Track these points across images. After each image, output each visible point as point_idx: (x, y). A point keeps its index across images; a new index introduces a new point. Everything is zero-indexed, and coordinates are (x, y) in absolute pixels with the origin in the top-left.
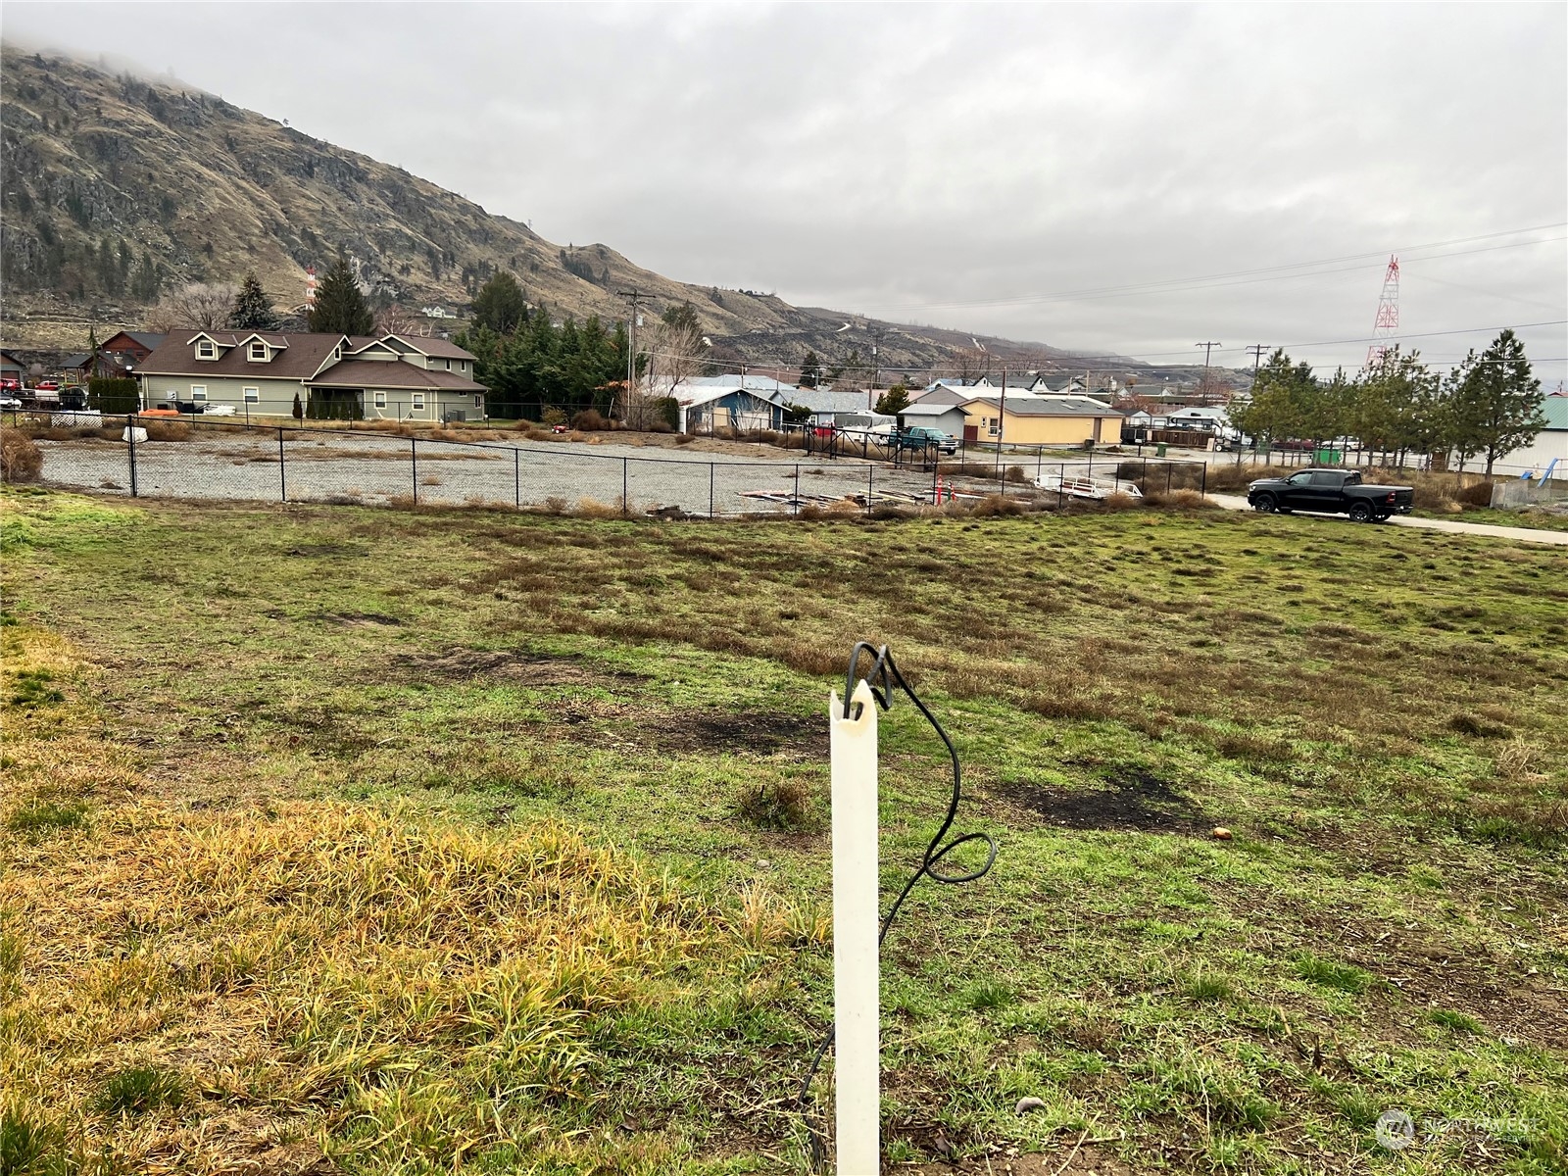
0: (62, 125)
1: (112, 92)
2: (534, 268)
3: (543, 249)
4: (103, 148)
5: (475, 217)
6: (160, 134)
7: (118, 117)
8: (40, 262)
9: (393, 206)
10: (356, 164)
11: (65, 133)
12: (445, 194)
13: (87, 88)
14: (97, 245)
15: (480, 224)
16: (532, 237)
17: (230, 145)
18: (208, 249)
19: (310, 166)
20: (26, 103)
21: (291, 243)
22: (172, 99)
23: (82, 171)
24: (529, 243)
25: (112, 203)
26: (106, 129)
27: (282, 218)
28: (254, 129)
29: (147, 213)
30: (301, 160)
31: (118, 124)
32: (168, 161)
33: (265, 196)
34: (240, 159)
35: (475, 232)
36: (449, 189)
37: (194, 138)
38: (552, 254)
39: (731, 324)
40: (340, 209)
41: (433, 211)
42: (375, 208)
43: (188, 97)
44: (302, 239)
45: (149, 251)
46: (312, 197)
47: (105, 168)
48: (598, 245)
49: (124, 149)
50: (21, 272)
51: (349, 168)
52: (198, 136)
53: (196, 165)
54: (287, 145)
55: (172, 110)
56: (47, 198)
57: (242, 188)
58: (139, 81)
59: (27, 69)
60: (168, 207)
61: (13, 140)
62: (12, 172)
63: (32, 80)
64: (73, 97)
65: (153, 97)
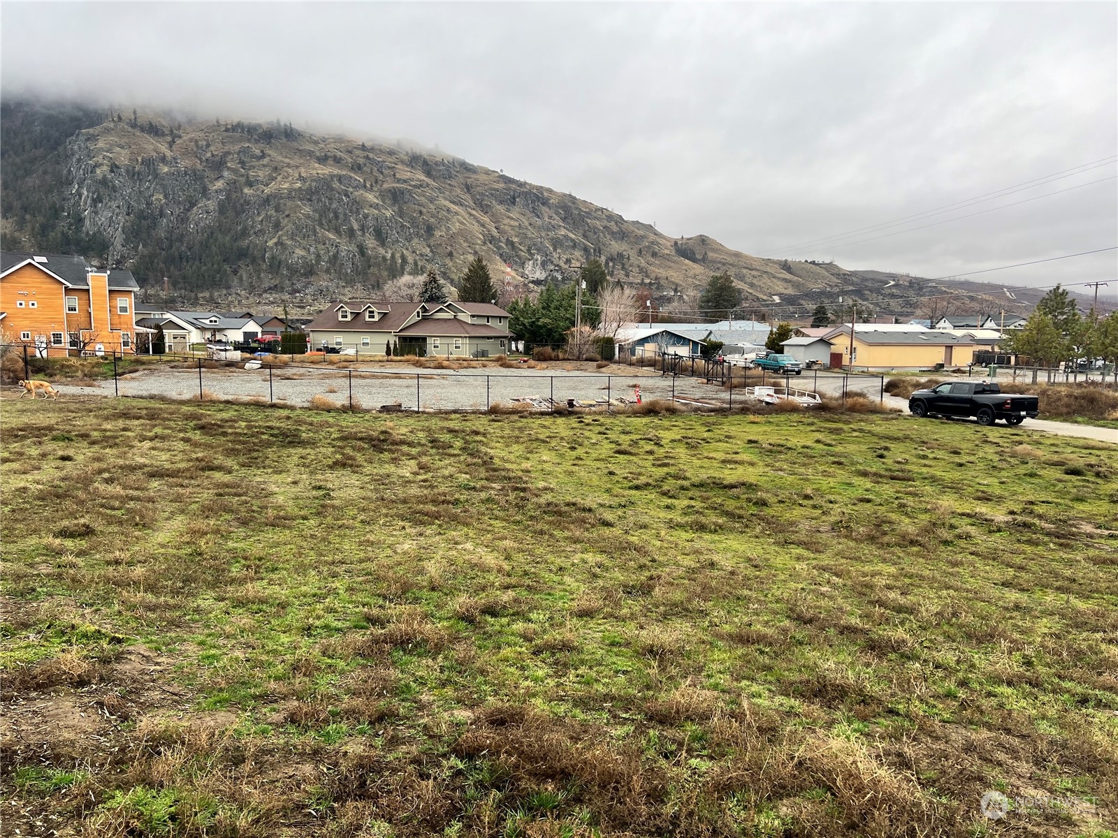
0: (374, 184)
1: (403, 162)
2: (654, 254)
3: (662, 241)
4: (396, 196)
5: (616, 223)
6: (428, 185)
7: (405, 177)
8: (357, 267)
9: (564, 220)
10: (542, 194)
11: (375, 189)
12: (598, 209)
13: (389, 161)
14: (389, 256)
15: (619, 227)
16: (656, 233)
17: (468, 189)
18: (450, 254)
19: (514, 198)
20: (355, 173)
21: (499, 248)
22: (436, 164)
23: (383, 211)
24: (652, 237)
25: (399, 230)
26: (398, 185)
27: (495, 232)
28: (483, 178)
29: (418, 235)
30: (508, 194)
31: (405, 181)
32: (431, 202)
33: (486, 219)
34: (473, 197)
35: (616, 233)
36: (600, 205)
37: (447, 186)
38: (668, 244)
39: (796, 285)
40: (531, 224)
41: (589, 221)
42: (553, 222)
43: (445, 161)
44: (507, 245)
45: (418, 258)
46: (514, 218)
47: (396, 208)
48: (701, 236)
49: (407, 196)
50: (347, 274)
51: (538, 197)
52: (450, 184)
53: (447, 203)
54: (501, 185)
55: (436, 170)
56: (363, 229)
57: (473, 215)
58: (418, 154)
59: (357, 152)
60: (430, 230)
61: (347, 195)
62: (345, 214)
63: (359, 159)
64: (381, 167)
65: (425, 163)
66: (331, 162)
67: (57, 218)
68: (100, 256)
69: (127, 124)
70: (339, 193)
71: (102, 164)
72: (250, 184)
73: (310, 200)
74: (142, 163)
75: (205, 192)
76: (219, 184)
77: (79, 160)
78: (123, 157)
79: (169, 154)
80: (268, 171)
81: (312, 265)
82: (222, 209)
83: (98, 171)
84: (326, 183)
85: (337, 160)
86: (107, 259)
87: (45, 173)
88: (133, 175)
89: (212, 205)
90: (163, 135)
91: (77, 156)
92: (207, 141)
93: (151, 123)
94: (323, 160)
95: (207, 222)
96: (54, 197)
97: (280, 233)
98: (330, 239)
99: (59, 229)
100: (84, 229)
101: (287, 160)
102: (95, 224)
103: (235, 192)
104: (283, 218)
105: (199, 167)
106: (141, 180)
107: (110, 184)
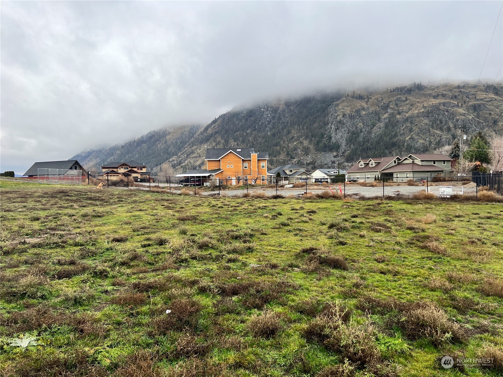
0: (463, 104)
1: (481, 90)
4: (475, 108)
6: (496, 99)
7: (482, 98)
11: (464, 106)
13: (473, 91)
20: (453, 100)
23: (468, 116)
25: (476, 124)
26: (477, 102)
31: (482, 100)
32: (497, 108)
47: (475, 114)
49: (482, 107)
56: (455, 127)
58: (491, 84)
59: (455, 90)
61: (447, 111)
62: (446, 121)
63: (456, 93)
64: (468, 95)
65: (495, 88)
66: (440, 97)
67: (323, 138)
68: (337, 151)
69: (351, 97)
70: (443, 111)
71: (340, 115)
72: (399, 113)
73: (428, 116)
74: (355, 112)
75: (379, 120)
76: (386, 115)
77: (332, 115)
78: (348, 111)
79: (366, 106)
80: (408, 106)
81: (427, 147)
82: (386, 126)
83: (338, 118)
84: (436, 108)
85: (444, 96)
86: (339, 152)
87: (320, 121)
88: (351, 117)
89: (382, 125)
90: (364, 99)
91: (331, 113)
92: (382, 98)
93: (360, 95)
94: (435, 97)
95: (380, 132)
96: (322, 130)
97: (412, 133)
98: (437, 134)
99: (323, 142)
100: (332, 141)
101: (418, 100)
102: (336, 139)
103: (393, 118)
104: (414, 126)
105: (378, 109)
106: (354, 119)
107: (342, 122)
